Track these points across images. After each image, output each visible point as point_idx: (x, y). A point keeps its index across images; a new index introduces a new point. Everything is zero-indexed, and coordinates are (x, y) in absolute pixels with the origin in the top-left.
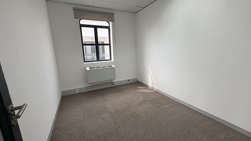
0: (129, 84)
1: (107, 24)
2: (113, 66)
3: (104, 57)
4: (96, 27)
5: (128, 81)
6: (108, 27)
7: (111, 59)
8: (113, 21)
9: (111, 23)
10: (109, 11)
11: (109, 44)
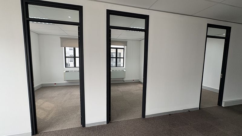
0: (133, 82)
1: (123, 47)
2: (125, 70)
3: (120, 65)
4: (117, 49)
5: (133, 80)
6: (124, 49)
7: (124, 67)
8: (126, 45)
9: (125, 46)
10: (125, 40)
11: (123, 58)
